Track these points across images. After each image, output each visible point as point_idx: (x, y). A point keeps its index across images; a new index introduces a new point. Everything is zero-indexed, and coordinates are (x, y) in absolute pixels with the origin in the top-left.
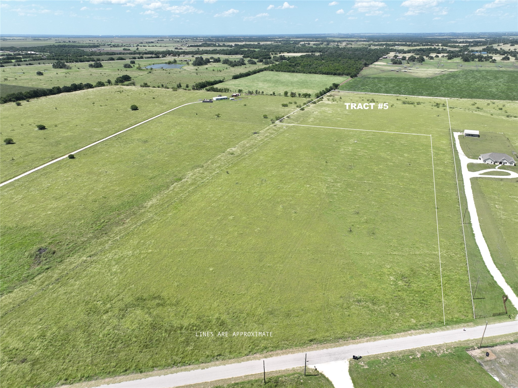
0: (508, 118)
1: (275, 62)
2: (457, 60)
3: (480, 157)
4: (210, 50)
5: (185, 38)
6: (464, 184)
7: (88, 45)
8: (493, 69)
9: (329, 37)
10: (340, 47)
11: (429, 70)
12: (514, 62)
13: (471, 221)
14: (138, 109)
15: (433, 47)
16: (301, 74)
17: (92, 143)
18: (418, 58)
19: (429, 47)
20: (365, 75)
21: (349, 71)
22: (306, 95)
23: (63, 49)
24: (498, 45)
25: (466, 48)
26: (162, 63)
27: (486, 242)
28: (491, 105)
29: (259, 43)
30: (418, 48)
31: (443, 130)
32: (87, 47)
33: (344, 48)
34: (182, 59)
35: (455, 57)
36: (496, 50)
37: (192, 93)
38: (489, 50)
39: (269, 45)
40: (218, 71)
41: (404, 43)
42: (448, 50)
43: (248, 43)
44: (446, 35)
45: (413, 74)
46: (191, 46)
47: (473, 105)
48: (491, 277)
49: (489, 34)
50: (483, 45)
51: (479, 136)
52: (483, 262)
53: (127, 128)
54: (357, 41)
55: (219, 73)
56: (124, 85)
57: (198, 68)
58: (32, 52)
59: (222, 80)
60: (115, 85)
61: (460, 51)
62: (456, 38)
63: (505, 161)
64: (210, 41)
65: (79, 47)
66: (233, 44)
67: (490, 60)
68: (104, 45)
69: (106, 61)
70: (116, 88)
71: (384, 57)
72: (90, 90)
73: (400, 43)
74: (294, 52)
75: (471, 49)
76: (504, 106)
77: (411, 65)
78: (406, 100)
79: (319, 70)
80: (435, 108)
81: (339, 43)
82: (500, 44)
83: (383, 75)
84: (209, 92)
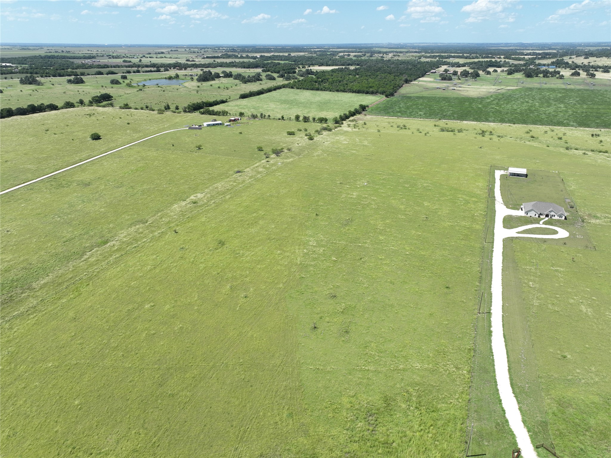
0: (567, 151)
1: (298, 77)
2: (519, 75)
3: (522, 207)
4: (226, 63)
5: (205, 48)
6: (493, 248)
7: (82, 55)
8: (559, 87)
9: (376, 47)
10: (385, 59)
11: (483, 87)
12: (585, 79)
13: (490, 310)
14: (100, 139)
15: (493, 60)
16: (327, 92)
17: (12, 187)
18: (471, 73)
19: (489, 60)
20: (403, 94)
21: (384, 89)
22: (323, 120)
23: (49, 61)
24: (570, 58)
25: (532, 62)
26: (162, 78)
27: (506, 345)
28: (549, 133)
29: (290, 55)
30: (476, 60)
31: (482, 167)
32: (80, 59)
33: (389, 60)
34: (187, 74)
35: (517, 71)
36: (567, 63)
37: (181, 116)
38: (558, 64)
39: (301, 56)
40: (224, 88)
41: (461, 55)
42: (511, 63)
43: (276, 54)
44: (514, 46)
45: (462, 93)
46: (207, 57)
47: (528, 133)
48: (502, 412)
49: (563, 44)
50: (552, 58)
51: (526, 176)
52: (496, 382)
53: (72, 165)
54: (407, 52)
55: (226, 91)
56: (100, 106)
57: (202, 84)
58: (8, 64)
59: (224, 100)
60: (89, 106)
61: (525, 65)
62: (523, 49)
63: (552, 213)
64: (233, 52)
65: (70, 59)
66: (258, 55)
67: (558, 76)
68: (103, 56)
69: (92, 75)
70: (87, 109)
71: (432, 71)
72: (54, 112)
73: (456, 54)
74: (327, 65)
75: (537, 62)
76: (564, 134)
77: (463, 82)
78: (446, 126)
79: (349, 88)
80: (480, 137)
81: (385, 54)
82: (573, 57)
83: (425, 94)
84: (203, 116)
